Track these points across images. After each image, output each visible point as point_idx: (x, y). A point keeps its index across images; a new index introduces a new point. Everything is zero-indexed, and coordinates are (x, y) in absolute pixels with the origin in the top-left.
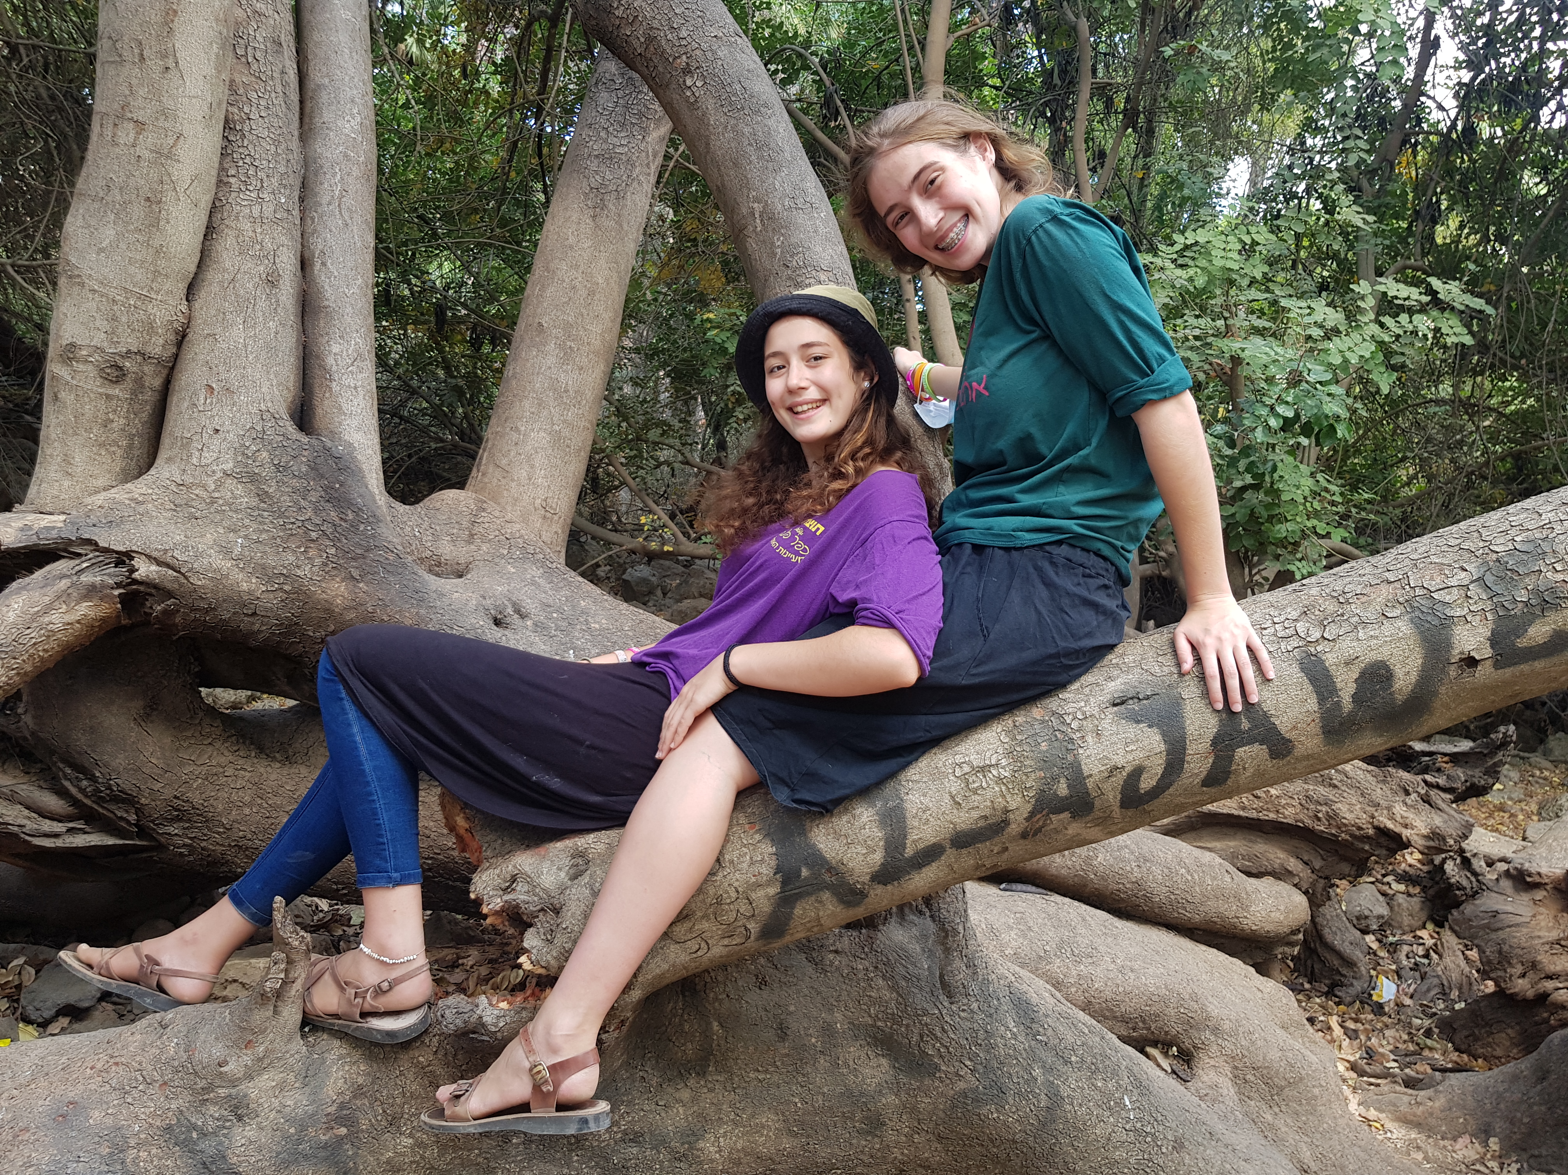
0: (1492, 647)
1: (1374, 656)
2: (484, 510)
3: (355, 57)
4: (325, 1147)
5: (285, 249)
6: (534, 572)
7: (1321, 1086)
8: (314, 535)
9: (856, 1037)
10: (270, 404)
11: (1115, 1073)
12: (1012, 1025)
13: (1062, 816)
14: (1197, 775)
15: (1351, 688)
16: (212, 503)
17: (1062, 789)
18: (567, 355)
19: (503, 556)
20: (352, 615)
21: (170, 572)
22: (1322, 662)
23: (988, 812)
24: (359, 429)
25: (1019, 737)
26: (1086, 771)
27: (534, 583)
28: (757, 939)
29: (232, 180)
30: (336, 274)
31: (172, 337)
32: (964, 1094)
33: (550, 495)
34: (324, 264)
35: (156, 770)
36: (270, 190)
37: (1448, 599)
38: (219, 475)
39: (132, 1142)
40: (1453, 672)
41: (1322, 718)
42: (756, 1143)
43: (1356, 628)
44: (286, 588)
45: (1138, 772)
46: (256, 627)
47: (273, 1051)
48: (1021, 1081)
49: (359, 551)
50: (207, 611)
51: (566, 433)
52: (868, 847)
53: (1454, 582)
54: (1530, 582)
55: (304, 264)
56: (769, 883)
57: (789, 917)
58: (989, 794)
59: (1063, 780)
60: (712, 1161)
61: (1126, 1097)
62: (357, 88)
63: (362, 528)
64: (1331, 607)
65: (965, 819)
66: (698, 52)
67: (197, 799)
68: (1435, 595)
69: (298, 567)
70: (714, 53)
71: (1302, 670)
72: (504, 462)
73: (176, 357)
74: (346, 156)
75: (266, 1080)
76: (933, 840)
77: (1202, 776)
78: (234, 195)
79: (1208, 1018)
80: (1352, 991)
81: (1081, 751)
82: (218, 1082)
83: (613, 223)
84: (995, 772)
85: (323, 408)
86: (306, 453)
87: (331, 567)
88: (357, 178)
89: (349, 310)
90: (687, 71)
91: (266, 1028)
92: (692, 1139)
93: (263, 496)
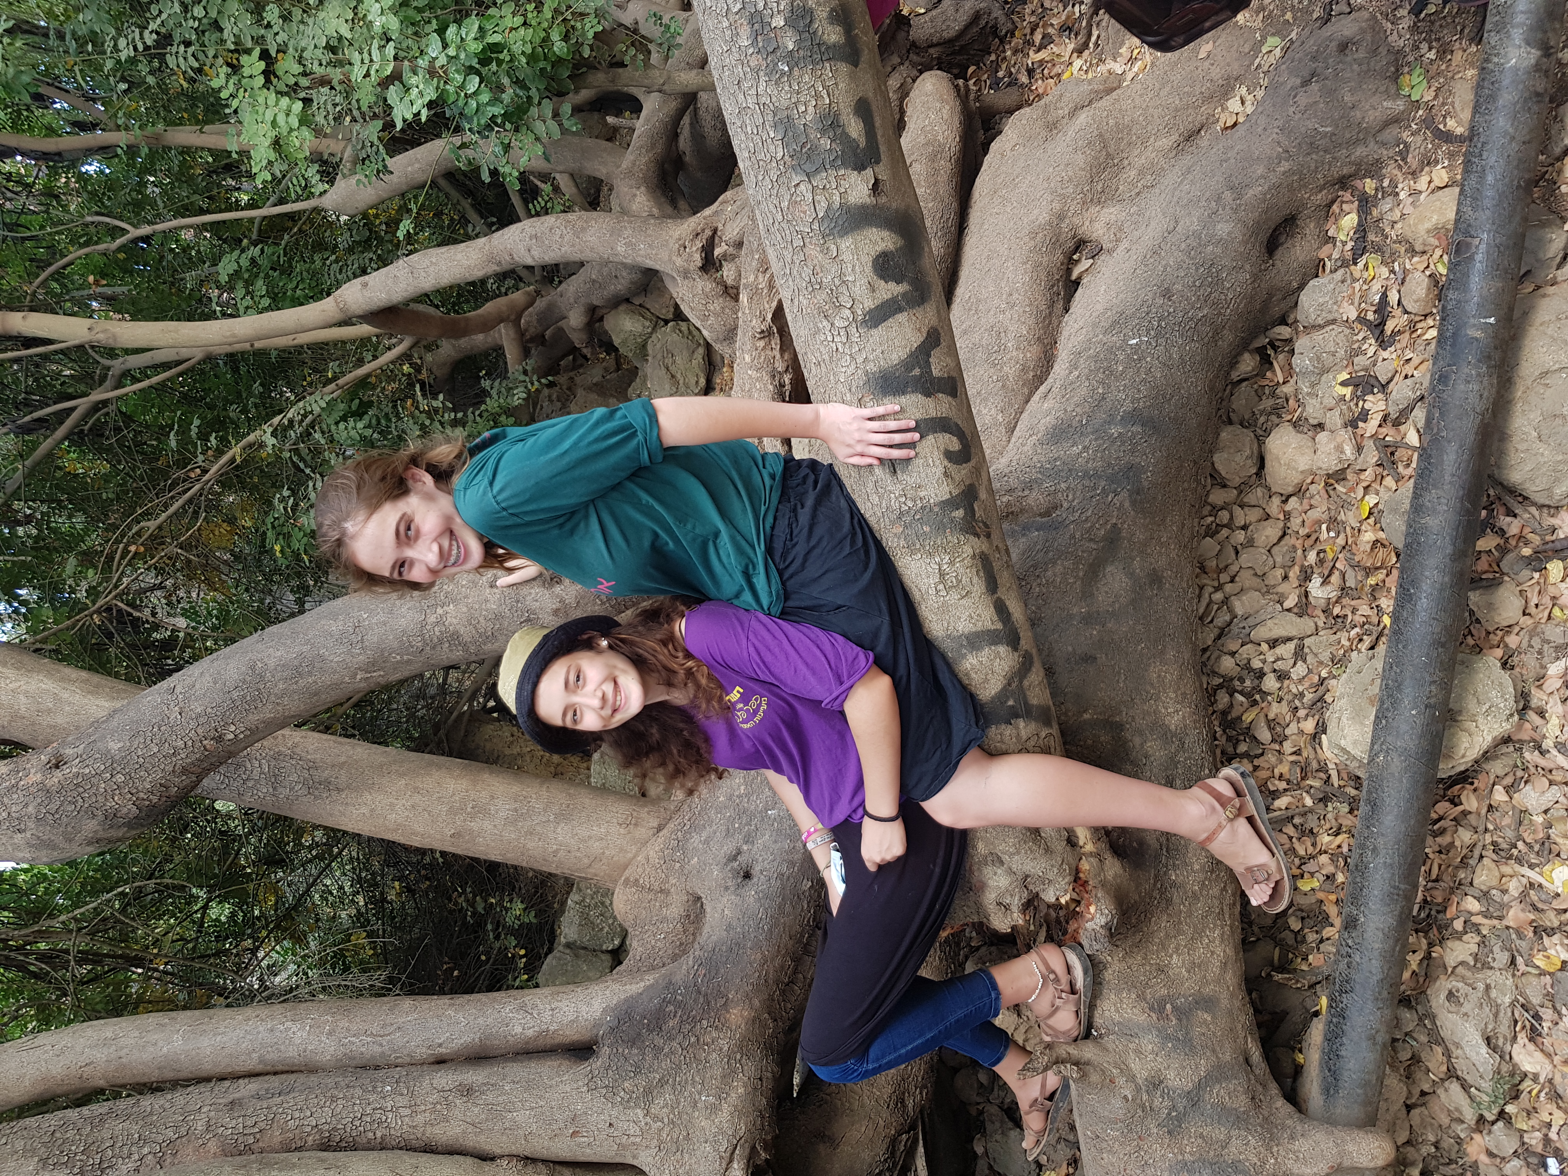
0: (864, 169)
1: (869, 269)
2: (637, 880)
3: (222, 1029)
4: (1179, 1020)
5: (435, 1082)
6: (696, 840)
7: (1108, 115)
8: (693, 1039)
9: (1092, 595)
10: (580, 1083)
11: (1110, 350)
12: (1075, 450)
13: (976, 508)
14: (950, 404)
15: (892, 285)
16: (673, 1123)
17: (959, 513)
18: (480, 811)
19: (682, 867)
20: (756, 1002)
21: (737, 1152)
22: (871, 311)
23: (974, 570)
24: (589, 1004)
25: (918, 546)
26: (948, 496)
27: (707, 842)
28: (1051, 727)
29: (379, 1134)
30: (448, 1034)
31: (530, 1168)
32: (1133, 503)
33: (615, 821)
34: (440, 1045)
35: (870, 1126)
36: (382, 1101)
37: (824, 204)
38: (648, 1119)
39: (1180, 1157)
40: (883, 200)
41: (913, 307)
42: (1170, 682)
43: (844, 282)
44: (738, 1057)
45: (949, 455)
46: (769, 1075)
47: (1115, 1063)
48: (1122, 449)
49: (701, 1000)
50: (763, 1117)
51: (555, 809)
52: (995, 658)
53: (809, 196)
54: (814, 135)
55: (440, 1061)
56: (1017, 728)
57: (1039, 707)
58: (962, 570)
59: (953, 514)
60: (1184, 717)
61: (1131, 342)
62: (257, 1027)
63: (680, 998)
64: (822, 296)
65: (978, 586)
66: (200, 731)
67: (889, 1090)
68: (821, 215)
69: (721, 1049)
70: (199, 716)
71: (876, 326)
72: (586, 861)
73: (544, 1161)
74: (330, 1034)
75: (1135, 1065)
76: (992, 609)
77: (950, 398)
78: (392, 1132)
79: (1050, 223)
80: (1002, 19)
81: (932, 501)
82: (1138, 1101)
83: (342, 772)
84: (945, 566)
85: (573, 1035)
86: (620, 1050)
87: (720, 1024)
88: (350, 1021)
89: (481, 1021)
90: (219, 739)
91: (1102, 1070)
92: (1169, 736)
93: (662, 1082)
